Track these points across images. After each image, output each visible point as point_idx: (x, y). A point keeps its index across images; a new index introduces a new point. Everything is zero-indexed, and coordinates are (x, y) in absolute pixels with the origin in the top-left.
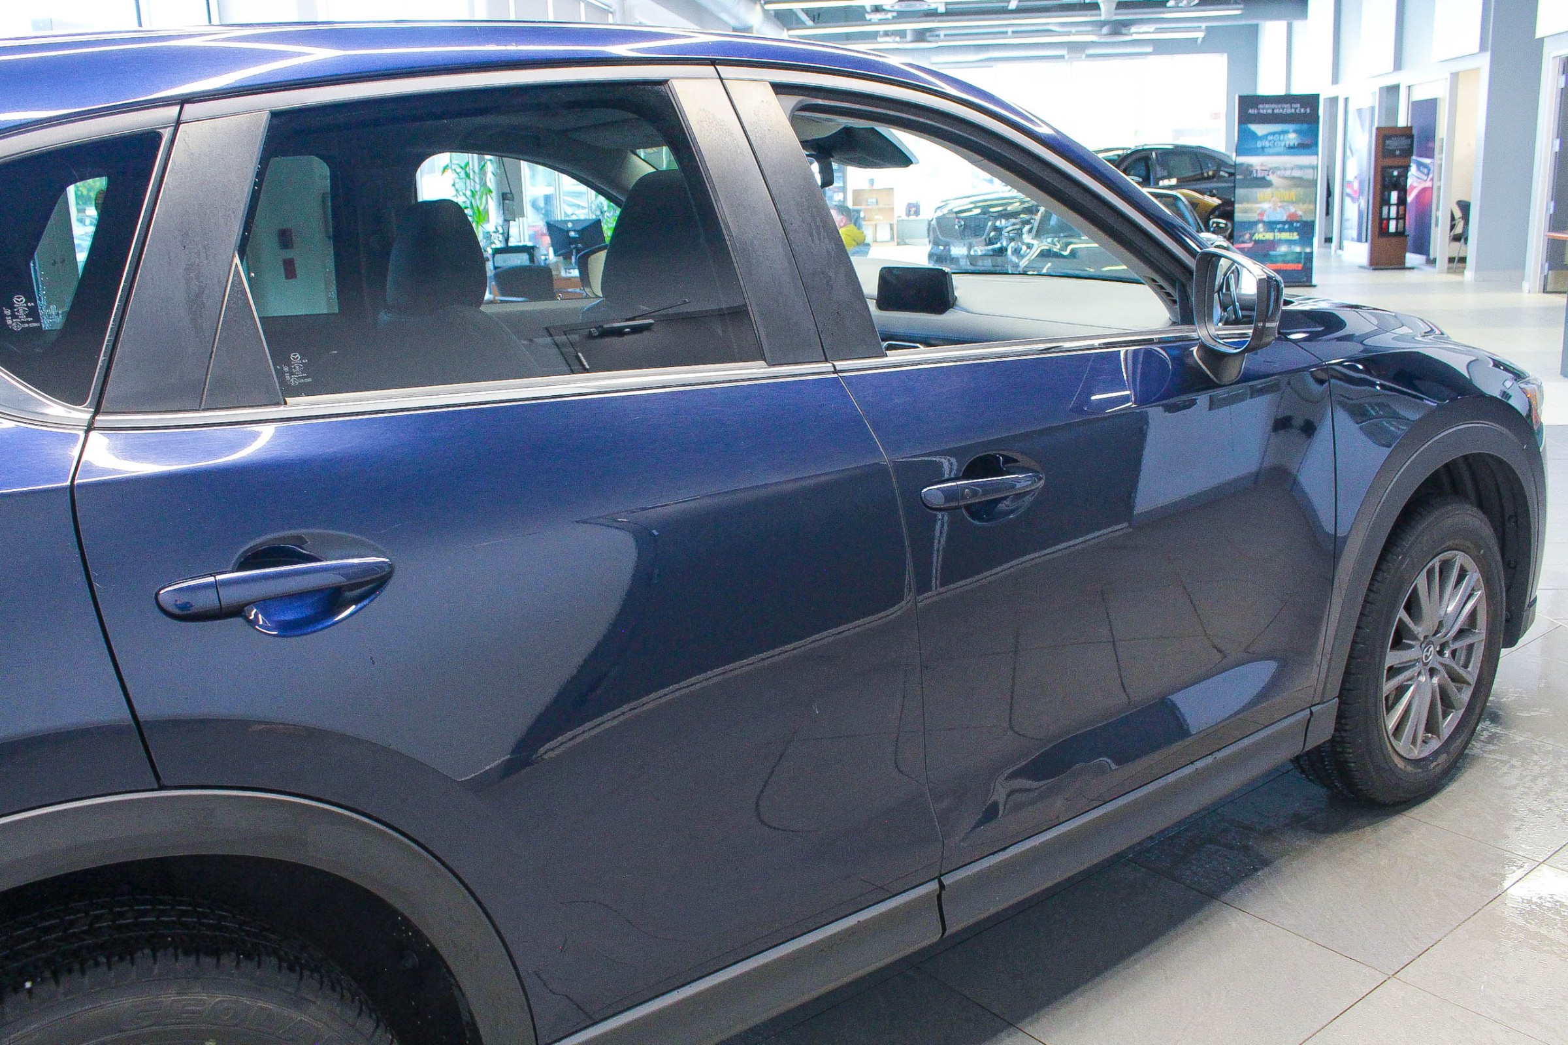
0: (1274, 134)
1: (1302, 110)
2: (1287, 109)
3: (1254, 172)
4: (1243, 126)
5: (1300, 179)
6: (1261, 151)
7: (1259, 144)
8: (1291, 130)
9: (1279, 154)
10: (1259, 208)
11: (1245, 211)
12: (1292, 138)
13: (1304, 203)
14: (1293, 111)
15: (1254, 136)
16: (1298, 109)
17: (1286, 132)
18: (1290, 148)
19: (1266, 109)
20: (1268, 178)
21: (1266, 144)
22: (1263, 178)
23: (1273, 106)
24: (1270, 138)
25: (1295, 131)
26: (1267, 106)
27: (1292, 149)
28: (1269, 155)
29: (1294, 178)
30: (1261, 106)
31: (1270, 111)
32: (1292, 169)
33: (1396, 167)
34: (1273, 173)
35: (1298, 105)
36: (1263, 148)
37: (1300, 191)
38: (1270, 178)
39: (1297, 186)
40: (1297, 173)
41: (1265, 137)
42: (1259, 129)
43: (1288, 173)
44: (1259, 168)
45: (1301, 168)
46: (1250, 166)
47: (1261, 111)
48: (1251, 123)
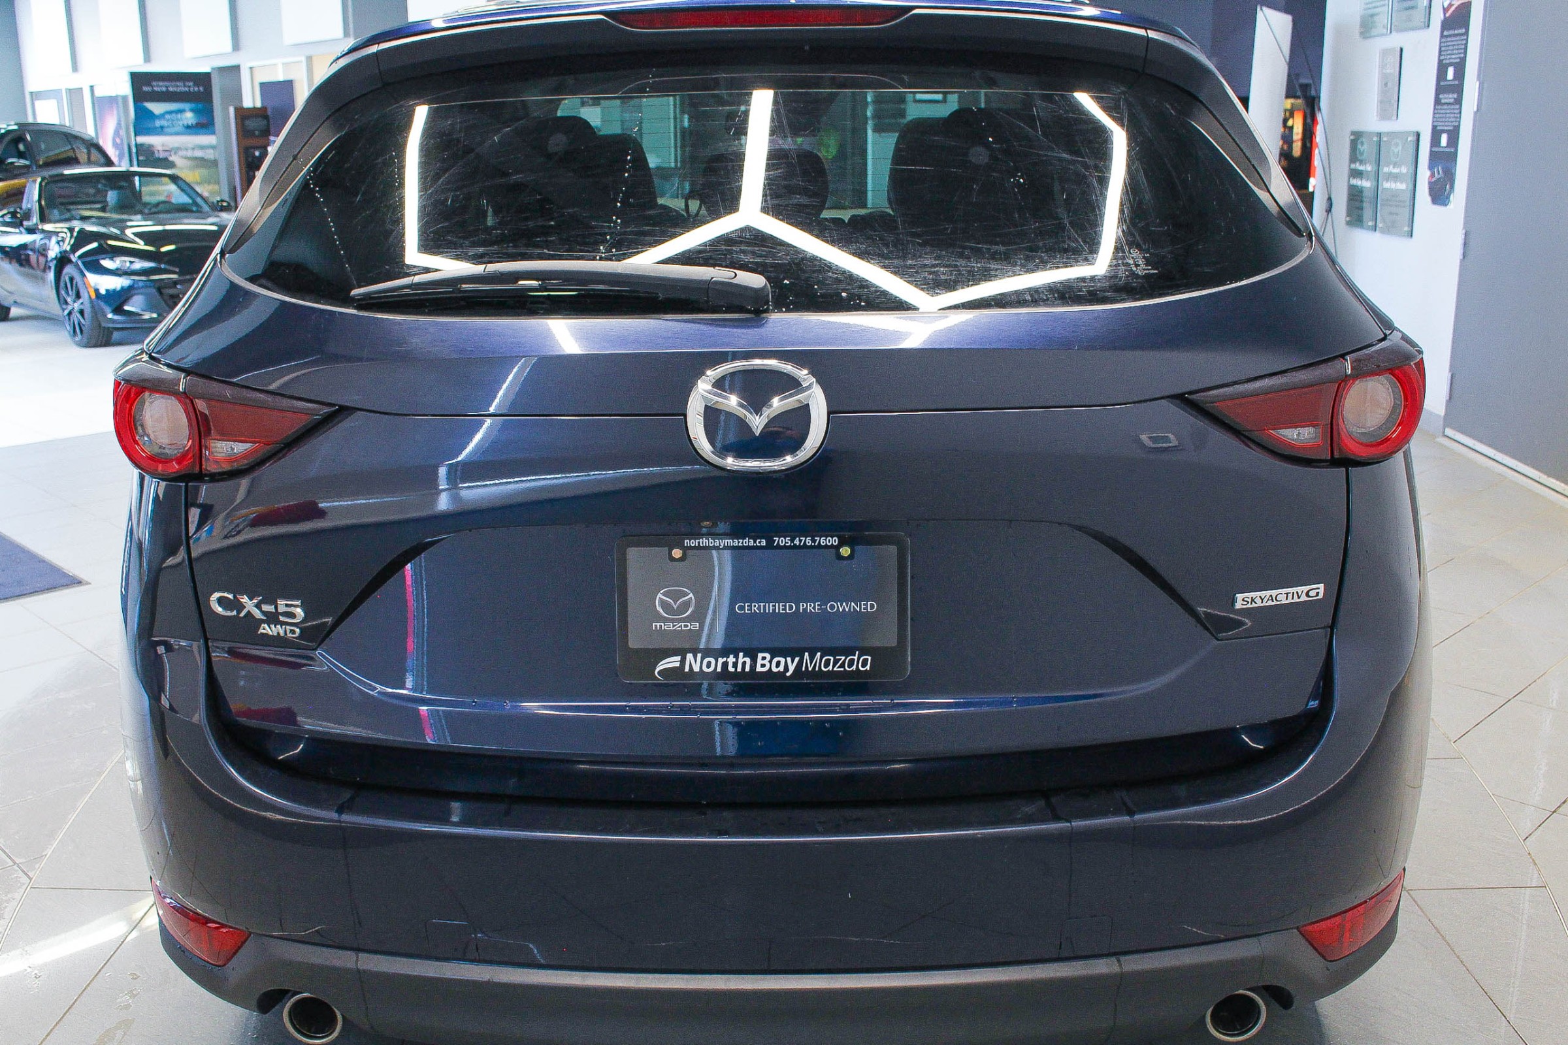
0: (170, 112)
1: (196, 89)
2: (180, 87)
3: (156, 152)
4: (139, 104)
5: (202, 159)
6: (161, 131)
7: (158, 123)
8: (187, 109)
9: (177, 134)
10: (164, 191)
11: (152, 194)
12: (189, 117)
13: (209, 183)
14: (187, 89)
15: (151, 115)
16: (191, 87)
17: (181, 111)
18: (188, 127)
19: (160, 87)
20: (171, 159)
21: (164, 123)
22: (166, 159)
23: (167, 84)
24: (168, 116)
25: (192, 110)
26: (161, 84)
27: (191, 129)
28: (171, 134)
29: (196, 158)
30: (154, 83)
31: (164, 89)
32: (193, 149)
33: (257, 148)
34: (175, 153)
35: (191, 84)
36: (162, 127)
37: (204, 171)
38: (172, 158)
39: (198, 167)
40: (199, 154)
41: (162, 116)
42: (156, 108)
43: (190, 154)
44: (160, 148)
45: (202, 148)
46: (150, 146)
47: (156, 89)
48: (146, 101)
